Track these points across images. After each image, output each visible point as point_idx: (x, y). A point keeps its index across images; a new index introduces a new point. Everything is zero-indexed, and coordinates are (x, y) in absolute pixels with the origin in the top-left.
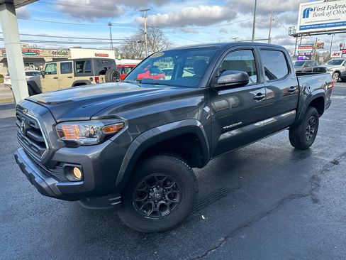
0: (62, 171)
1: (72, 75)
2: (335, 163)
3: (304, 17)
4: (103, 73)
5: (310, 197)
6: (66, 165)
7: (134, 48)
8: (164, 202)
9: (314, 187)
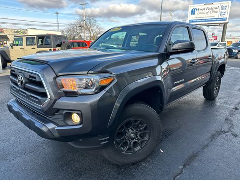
0: (61, 117)
1: (36, 46)
2: (236, 109)
3: (192, 14)
4: (59, 46)
5: (230, 133)
6: (65, 111)
7: (75, 30)
8: (137, 140)
9: (229, 126)
